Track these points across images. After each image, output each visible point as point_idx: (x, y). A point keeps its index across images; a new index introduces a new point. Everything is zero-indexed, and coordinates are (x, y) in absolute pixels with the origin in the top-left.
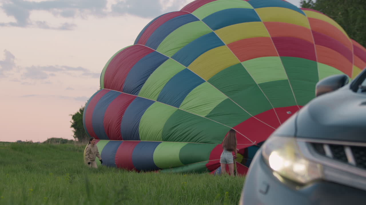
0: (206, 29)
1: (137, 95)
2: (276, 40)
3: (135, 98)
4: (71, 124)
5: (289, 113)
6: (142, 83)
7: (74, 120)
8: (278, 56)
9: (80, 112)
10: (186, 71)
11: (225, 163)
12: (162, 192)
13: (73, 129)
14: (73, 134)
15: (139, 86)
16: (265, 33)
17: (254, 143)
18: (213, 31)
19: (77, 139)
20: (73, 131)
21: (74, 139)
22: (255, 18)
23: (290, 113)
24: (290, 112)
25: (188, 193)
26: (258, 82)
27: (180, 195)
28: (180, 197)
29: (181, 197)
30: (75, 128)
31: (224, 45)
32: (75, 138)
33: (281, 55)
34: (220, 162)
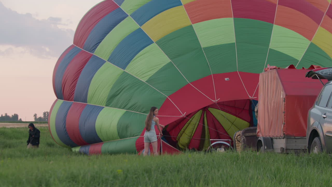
1: (93, 53)
3: (91, 56)
6: (98, 42)
10: (140, 31)
15: (96, 44)
17: (183, 115)
23: (228, 79)
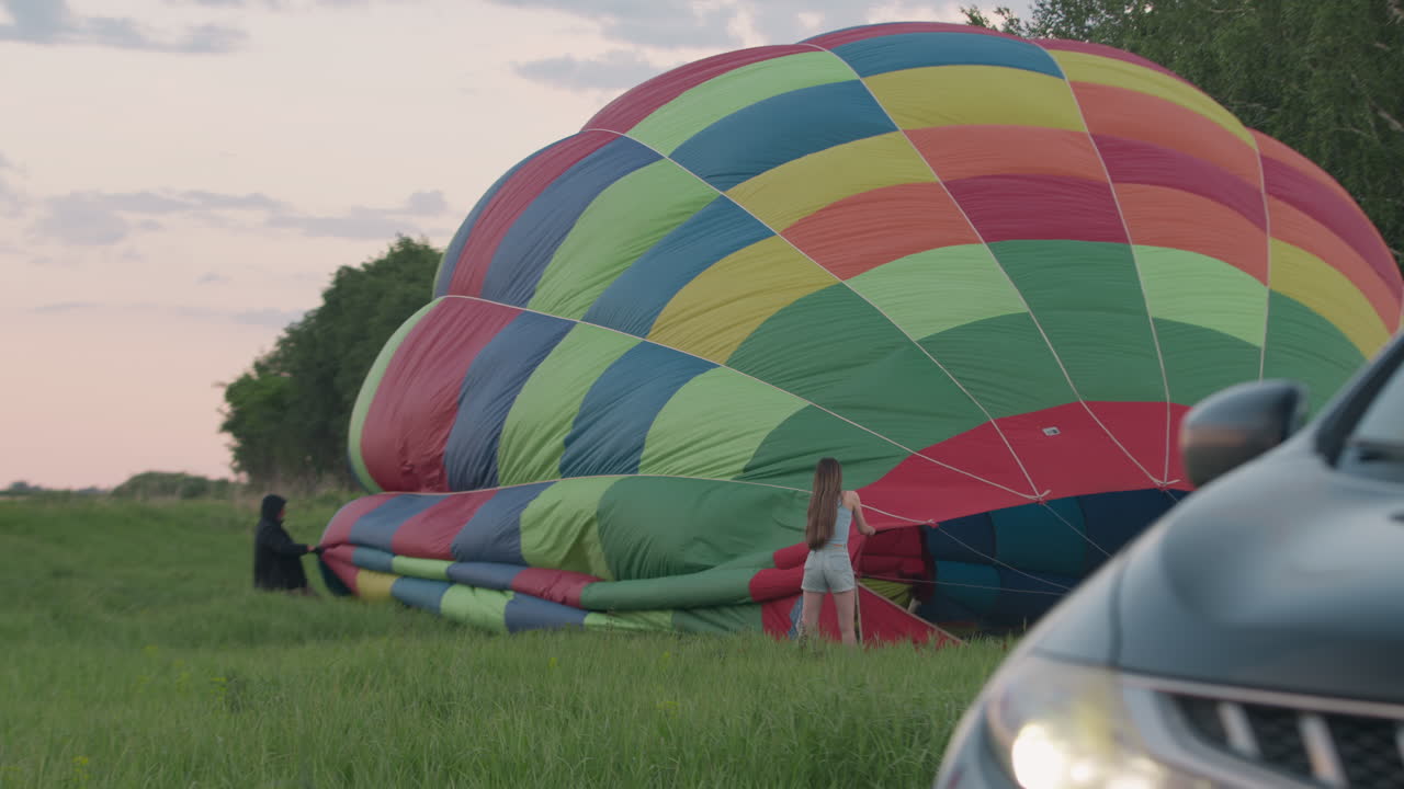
0: (696, 191)
2: (963, 190)
4: (220, 419)
5: (1053, 434)
7: (234, 405)
8: (979, 242)
9: (254, 374)
11: (823, 590)
12: (583, 746)
13: (228, 438)
14: (229, 456)
16: (919, 170)
18: (721, 193)
19: (244, 477)
20: (227, 445)
21: (231, 476)
22: (872, 123)
23: (1055, 431)
24: (1055, 428)
25: (684, 749)
26: (915, 335)
27: (654, 762)
28: (652, 767)
29: (655, 769)
30: (237, 435)
31: (774, 234)
32: (237, 471)
33: (990, 237)
34: (803, 587)
